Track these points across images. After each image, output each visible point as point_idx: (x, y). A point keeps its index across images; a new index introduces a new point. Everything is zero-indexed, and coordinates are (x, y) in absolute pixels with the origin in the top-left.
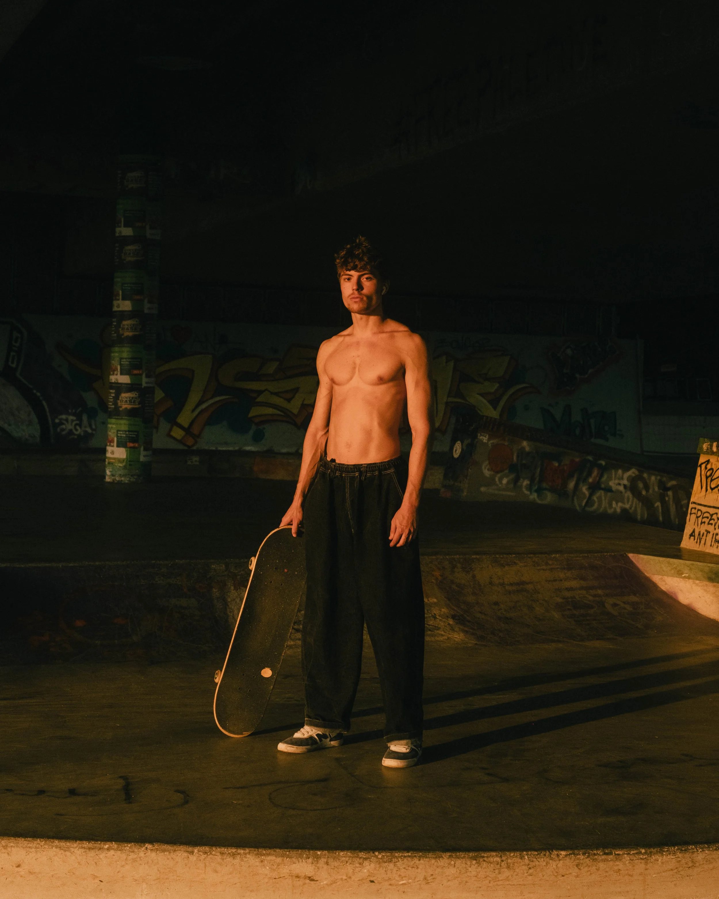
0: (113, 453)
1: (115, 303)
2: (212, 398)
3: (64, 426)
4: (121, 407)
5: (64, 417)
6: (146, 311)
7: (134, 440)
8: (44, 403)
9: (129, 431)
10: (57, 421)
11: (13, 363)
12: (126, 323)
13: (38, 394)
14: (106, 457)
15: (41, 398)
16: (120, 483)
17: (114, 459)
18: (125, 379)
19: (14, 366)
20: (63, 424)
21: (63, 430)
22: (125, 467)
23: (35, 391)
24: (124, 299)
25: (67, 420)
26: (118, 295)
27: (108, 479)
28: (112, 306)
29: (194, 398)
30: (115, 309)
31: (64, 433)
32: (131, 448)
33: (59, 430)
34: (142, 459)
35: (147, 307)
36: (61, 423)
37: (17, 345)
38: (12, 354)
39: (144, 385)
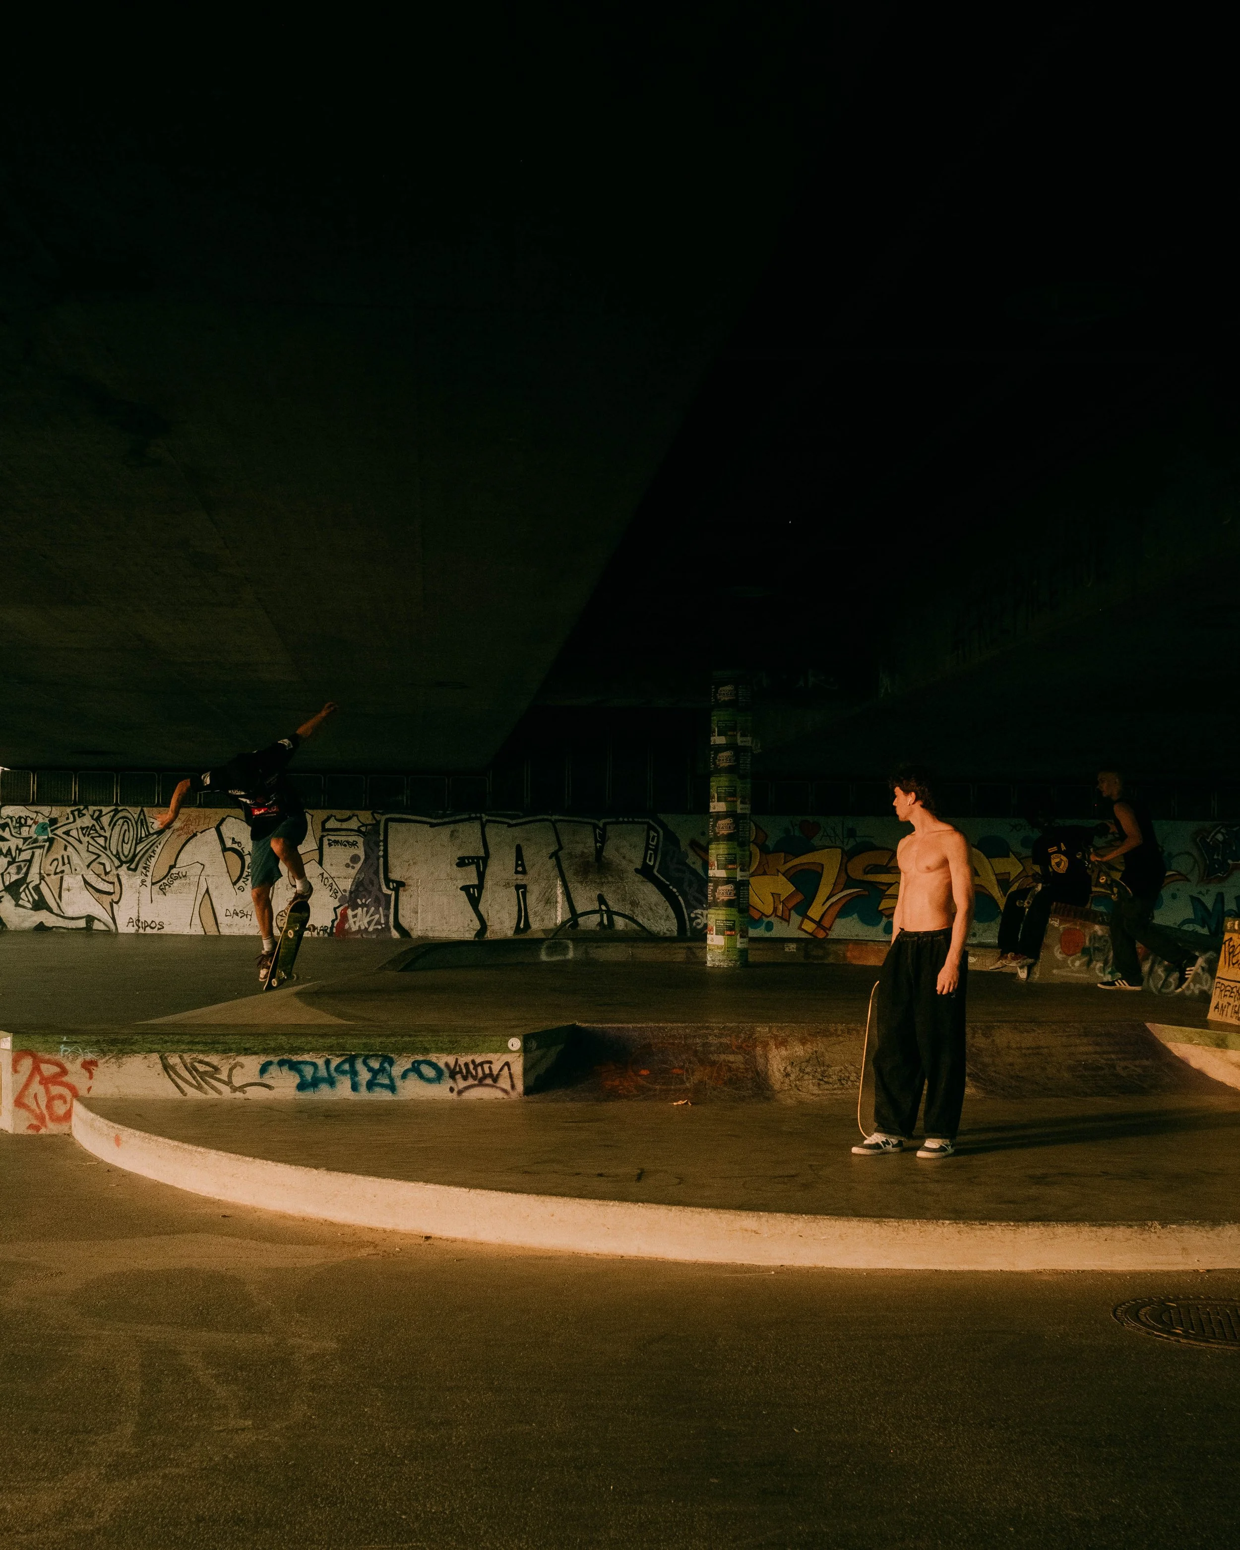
0: (712, 940)
1: (711, 804)
2: (842, 891)
3: (699, 921)
4: (719, 898)
5: (699, 911)
6: (739, 811)
7: (731, 929)
8: (680, 898)
9: (726, 920)
10: (693, 915)
11: (650, 861)
12: (721, 823)
13: (675, 890)
14: (707, 944)
15: (677, 894)
16: (719, 967)
17: (714, 945)
18: (722, 874)
19: (651, 863)
20: (699, 918)
21: (698, 924)
22: (723, 954)
23: (671, 887)
24: (719, 801)
25: (702, 915)
26: (714, 797)
27: (709, 964)
28: (709, 807)
29: (824, 890)
30: (711, 810)
31: (699, 927)
32: (728, 935)
33: (694, 924)
34: (739, 946)
35: (740, 808)
36: (697, 918)
37: (654, 843)
38: (650, 852)
39: (739, 878)
